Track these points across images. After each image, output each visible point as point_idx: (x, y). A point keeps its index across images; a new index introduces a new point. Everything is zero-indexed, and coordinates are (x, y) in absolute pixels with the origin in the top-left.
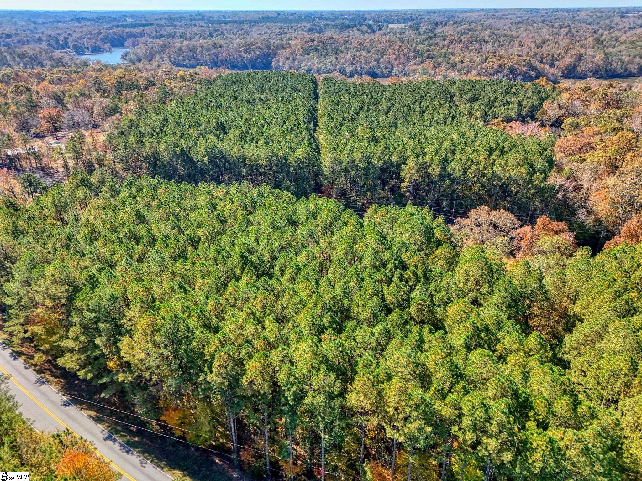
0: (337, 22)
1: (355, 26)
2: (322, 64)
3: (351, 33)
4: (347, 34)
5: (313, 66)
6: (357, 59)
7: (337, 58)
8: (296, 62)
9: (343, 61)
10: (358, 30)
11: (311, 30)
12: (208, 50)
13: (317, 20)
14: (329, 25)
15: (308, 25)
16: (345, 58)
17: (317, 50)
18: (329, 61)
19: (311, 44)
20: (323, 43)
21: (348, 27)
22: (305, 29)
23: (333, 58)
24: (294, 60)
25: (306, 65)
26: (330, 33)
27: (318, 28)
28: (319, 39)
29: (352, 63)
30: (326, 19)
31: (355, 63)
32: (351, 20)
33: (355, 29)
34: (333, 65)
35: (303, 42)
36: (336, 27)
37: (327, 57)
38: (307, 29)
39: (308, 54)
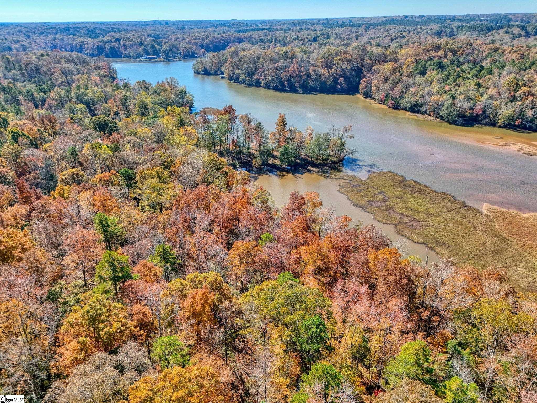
0: (472, 23)
1: (501, 27)
2: (446, 97)
3: (497, 37)
4: (491, 38)
5: (427, 98)
6: (524, 89)
7: (479, 85)
8: (399, 87)
9: (492, 91)
10: (507, 32)
11: (439, 34)
12: (273, 60)
13: (449, 22)
14: (463, 26)
15: (435, 27)
16: (496, 85)
17: (441, 66)
18: (461, 89)
19: (433, 54)
20: (454, 53)
21: (490, 29)
22: (430, 32)
23: (472, 86)
24: (395, 83)
25: (414, 95)
26: (464, 37)
27: (448, 31)
28: (449, 46)
29: (513, 99)
30: (460, 20)
31: (520, 99)
32: (492, 21)
33: (501, 31)
34: (469, 99)
35: (420, 50)
36: (473, 28)
37: (460, 81)
38: (434, 31)
39: (423, 73)
